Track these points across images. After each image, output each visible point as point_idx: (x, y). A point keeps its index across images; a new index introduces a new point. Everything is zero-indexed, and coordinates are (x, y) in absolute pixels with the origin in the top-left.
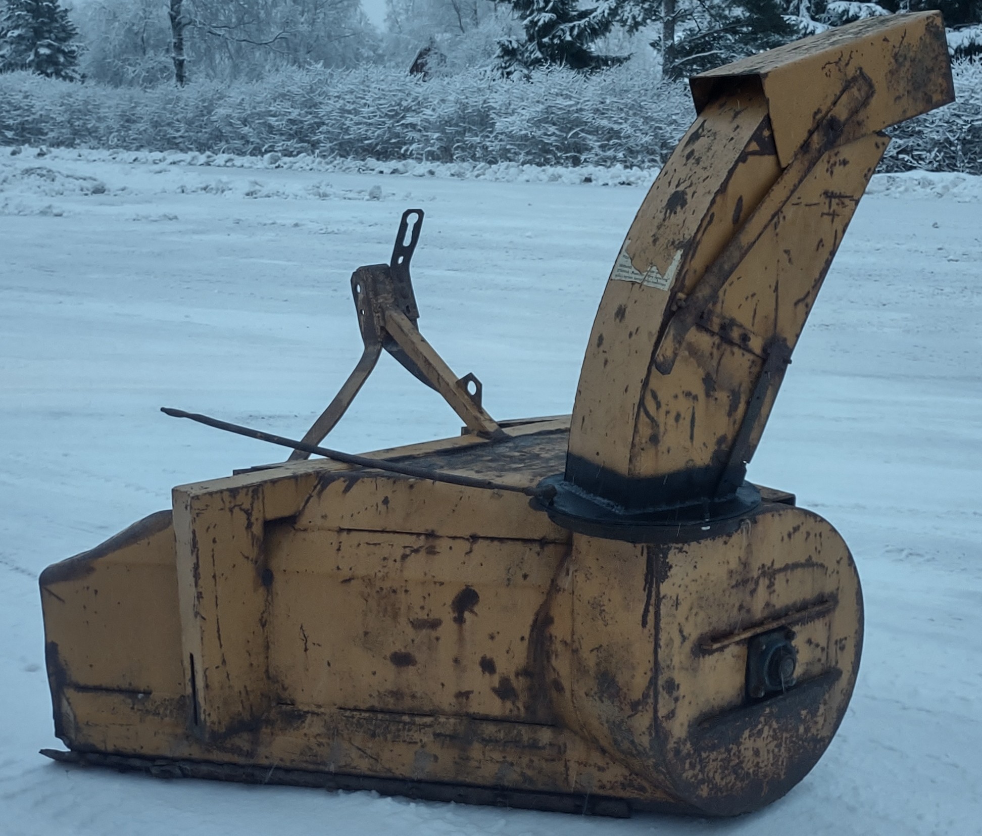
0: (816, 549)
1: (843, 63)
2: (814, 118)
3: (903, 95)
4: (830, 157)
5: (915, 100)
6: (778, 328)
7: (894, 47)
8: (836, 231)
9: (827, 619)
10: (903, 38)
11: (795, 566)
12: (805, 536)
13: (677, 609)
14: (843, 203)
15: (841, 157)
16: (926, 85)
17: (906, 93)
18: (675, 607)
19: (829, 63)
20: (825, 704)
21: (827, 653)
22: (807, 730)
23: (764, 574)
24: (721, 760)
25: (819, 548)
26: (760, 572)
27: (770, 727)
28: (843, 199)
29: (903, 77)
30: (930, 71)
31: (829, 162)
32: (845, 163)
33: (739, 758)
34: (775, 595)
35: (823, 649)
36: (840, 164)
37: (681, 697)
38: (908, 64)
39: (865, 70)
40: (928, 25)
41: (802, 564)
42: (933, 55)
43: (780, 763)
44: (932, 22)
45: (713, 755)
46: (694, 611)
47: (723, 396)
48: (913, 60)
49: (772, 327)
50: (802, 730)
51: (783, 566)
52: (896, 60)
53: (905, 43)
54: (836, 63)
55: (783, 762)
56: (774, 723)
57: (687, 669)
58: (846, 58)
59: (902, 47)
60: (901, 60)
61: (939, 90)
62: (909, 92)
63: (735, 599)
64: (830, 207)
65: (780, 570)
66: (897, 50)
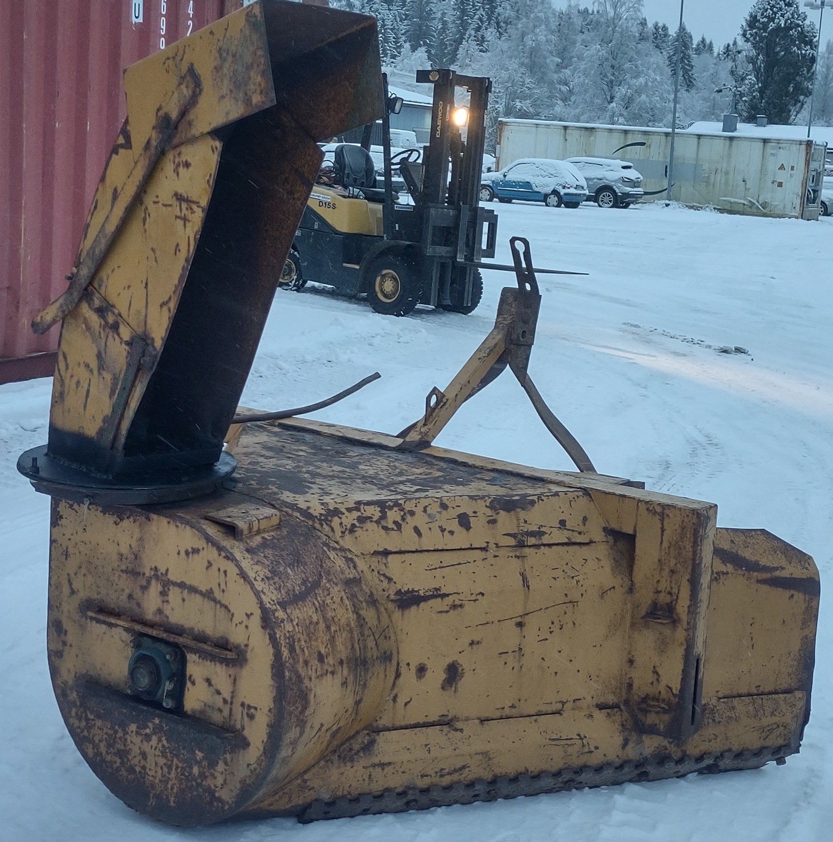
0: (219, 585)
1: (178, 58)
2: (157, 114)
3: (227, 94)
4: (174, 157)
5: (236, 99)
6: (148, 326)
7: (219, 40)
8: (189, 237)
9: (231, 671)
10: (226, 29)
11: (193, 590)
12: (206, 564)
13: (66, 559)
14: (191, 209)
15: (184, 158)
16: (246, 85)
17: (228, 93)
18: (64, 556)
19: (168, 58)
20: (226, 763)
21: (231, 710)
22: (202, 776)
23: (156, 577)
24: (106, 734)
25: (223, 586)
26: (153, 573)
27: (160, 740)
28: (191, 204)
29: (226, 74)
30: (249, 68)
31: (174, 163)
32: (187, 165)
33: (125, 745)
34: (169, 606)
35: (225, 701)
36: (183, 166)
37: (68, 645)
38: (230, 59)
39: (195, 67)
40: (248, 13)
41: (201, 591)
42: (252, 49)
43: (169, 786)
44: (251, 11)
45: (99, 723)
46: (83, 571)
47: (108, 376)
48: (234, 56)
49: (143, 324)
50: (196, 770)
51: (179, 581)
52: (221, 55)
53: (228, 35)
54: (174, 58)
55: (172, 788)
56: (164, 738)
57: (75, 622)
58: (181, 53)
59: (225, 40)
60: (224, 55)
61: (258, 91)
62: (231, 91)
63: (125, 584)
64: (181, 210)
65: (175, 584)
66: (221, 43)
